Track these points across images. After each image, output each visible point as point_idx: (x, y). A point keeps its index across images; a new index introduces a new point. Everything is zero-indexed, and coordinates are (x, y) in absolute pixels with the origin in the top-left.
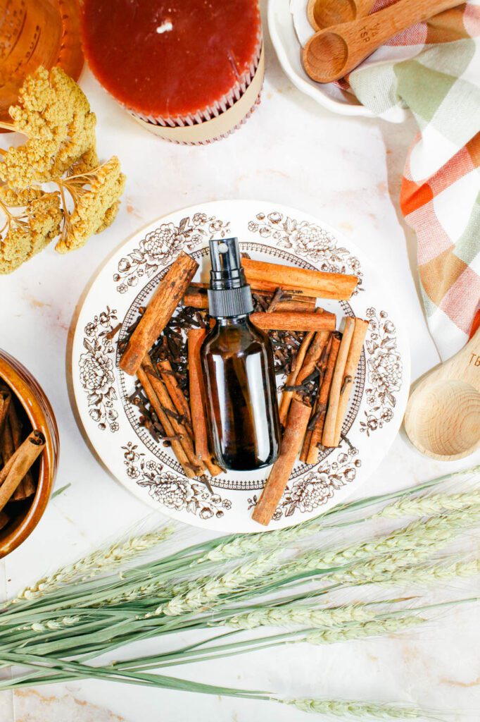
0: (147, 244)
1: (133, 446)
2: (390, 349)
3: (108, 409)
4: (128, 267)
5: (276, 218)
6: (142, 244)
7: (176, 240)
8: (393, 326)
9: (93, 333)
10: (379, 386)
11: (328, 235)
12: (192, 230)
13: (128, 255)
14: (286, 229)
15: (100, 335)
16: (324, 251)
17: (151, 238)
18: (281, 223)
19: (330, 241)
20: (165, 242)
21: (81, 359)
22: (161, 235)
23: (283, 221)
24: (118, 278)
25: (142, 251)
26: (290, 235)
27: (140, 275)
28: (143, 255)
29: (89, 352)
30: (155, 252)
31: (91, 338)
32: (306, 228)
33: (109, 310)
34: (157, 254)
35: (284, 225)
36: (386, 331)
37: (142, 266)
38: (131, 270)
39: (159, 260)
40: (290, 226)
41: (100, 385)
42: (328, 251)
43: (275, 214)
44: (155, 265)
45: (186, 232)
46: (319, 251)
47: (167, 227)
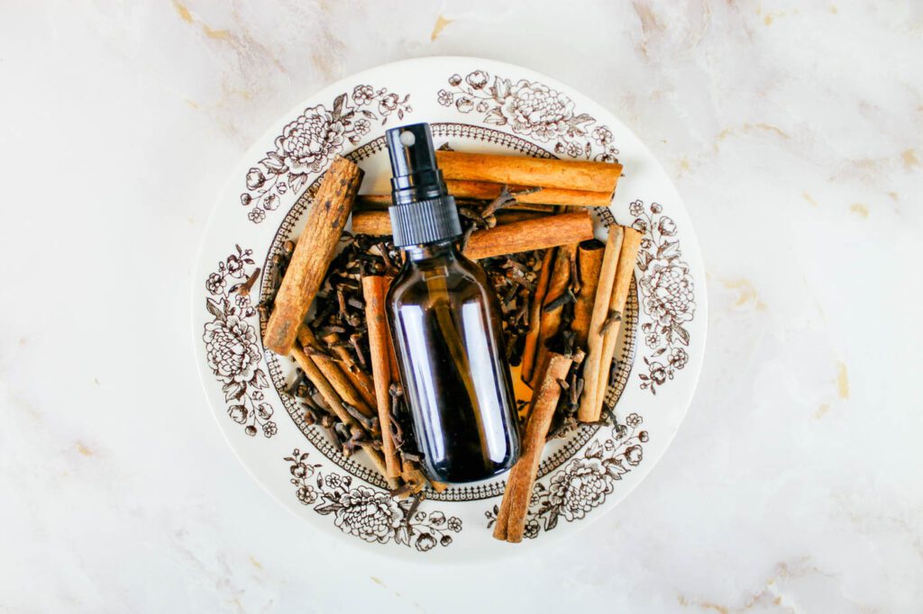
0: (286, 142)
1: (301, 454)
2: (670, 260)
3: (257, 403)
4: (262, 181)
5: (478, 80)
6: (278, 143)
7: (331, 131)
8: (672, 223)
9: (220, 290)
10: (661, 317)
11: (561, 98)
12: (352, 113)
13: (260, 162)
14: (495, 96)
15: (231, 291)
16: (556, 122)
17: (291, 132)
18: (486, 88)
19: (563, 107)
20: (313, 136)
21: (206, 330)
22: (307, 126)
23: (490, 84)
24: (249, 199)
25: (281, 153)
26: (503, 103)
27: (281, 189)
28: (282, 159)
29: (217, 319)
30: (301, 153)
31: (217, 298)
32: (526, 89)
33: (240, 251)
34: (304, 157)
35: (491, 89)
36: (662, 233)
37: (284, 178)
38: (266, 185)
39: (308, 164)
40: (502, 90)
41: (240, 368)
42: (562, 122)
43: (476, 74)
44: (303, 174)
45: (344, 117)
46: (548, 123)
47: (314, 112)
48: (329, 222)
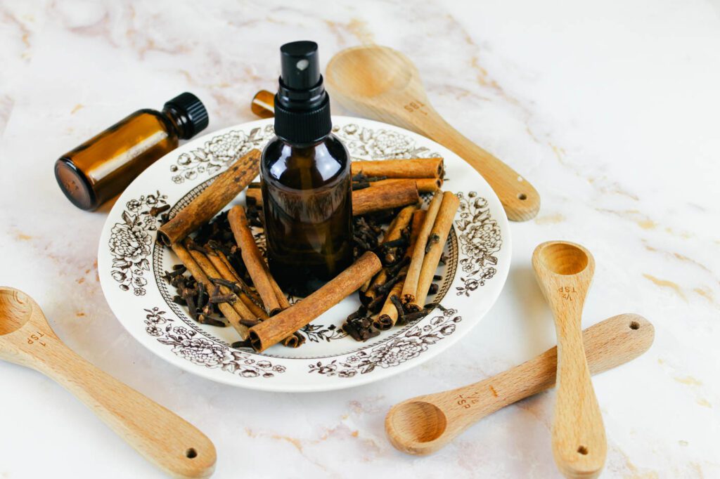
0: (212, 146)
1: (159, 311)
2: (483, 221)
4: (189, 162)
5: (351, 129)
6: (207, 144)
7: (244, 146)
8: (484, 200)
9: (136, 210)
10: (476, 254)
11: (406, 139)
12: (262, 139)
13: (192, 152)
14: (362, 139)
15: (143, 213)
16: (402, 153)
17: (218, 141)
18: (356, 134)
19: (408, 144)
20: (232, 147)
21: (115, 226)
22: (229, 140)
23: (359, 132)
24: (176, 169)
25: (207, 151)
26: (366, 143)
27: (200, 170)
28: (207, 154)
29: (126, 224)
30: (220, 154)
31: (132, 213)
32: (383, 135)
33: (159, 195)
34: (222, 156)
35: (360, 135)
36: (477, 208)
37: (205, 164)
38: (190, 166)
39: (224, 161)
40: (366, 136)
41: (132, 255)
42: (407, 153)
43: (350, 126)
44: (218, 165)
45: (257, 140)
46: (397, 154)
47: (236, 134)
48: (233, 176)
